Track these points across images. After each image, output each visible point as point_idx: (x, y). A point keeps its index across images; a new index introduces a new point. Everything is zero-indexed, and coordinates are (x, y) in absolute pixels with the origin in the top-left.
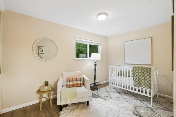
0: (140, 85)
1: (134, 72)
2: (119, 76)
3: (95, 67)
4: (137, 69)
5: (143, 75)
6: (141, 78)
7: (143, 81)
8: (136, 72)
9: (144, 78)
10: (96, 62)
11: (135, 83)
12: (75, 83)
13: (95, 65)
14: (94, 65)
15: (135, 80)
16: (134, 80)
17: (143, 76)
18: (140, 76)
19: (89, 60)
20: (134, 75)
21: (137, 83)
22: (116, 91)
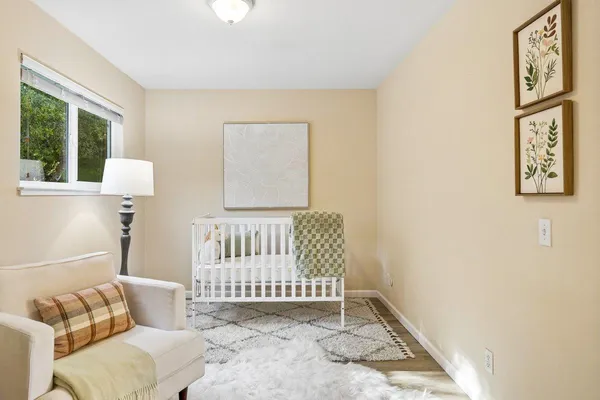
0: (319, 271)
1: (301, 232)
2: (228, 256)
3: (126, 231)
4: (309, 222)
5: (326, 236)
6: (322, 246)
7: (327, 256)
8: (305, 232)
9: (331, 246)
10: (129, 203)
11: (306, 266)
12: (101, 316)
13: (127, 219)
14: (119, 218)
15: (306, 256)
16: (302, 257)
17: (327, 241)
18: (318, 241)
19: (78, 194)
20: (301, 242)
21: (311, 266)
22: (218, 322)
